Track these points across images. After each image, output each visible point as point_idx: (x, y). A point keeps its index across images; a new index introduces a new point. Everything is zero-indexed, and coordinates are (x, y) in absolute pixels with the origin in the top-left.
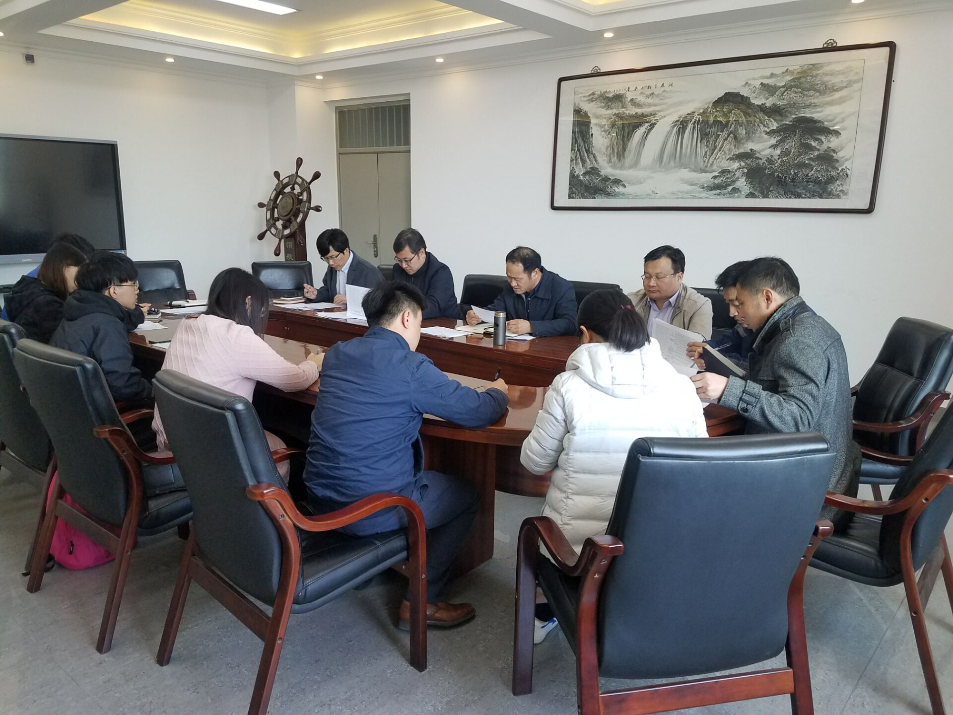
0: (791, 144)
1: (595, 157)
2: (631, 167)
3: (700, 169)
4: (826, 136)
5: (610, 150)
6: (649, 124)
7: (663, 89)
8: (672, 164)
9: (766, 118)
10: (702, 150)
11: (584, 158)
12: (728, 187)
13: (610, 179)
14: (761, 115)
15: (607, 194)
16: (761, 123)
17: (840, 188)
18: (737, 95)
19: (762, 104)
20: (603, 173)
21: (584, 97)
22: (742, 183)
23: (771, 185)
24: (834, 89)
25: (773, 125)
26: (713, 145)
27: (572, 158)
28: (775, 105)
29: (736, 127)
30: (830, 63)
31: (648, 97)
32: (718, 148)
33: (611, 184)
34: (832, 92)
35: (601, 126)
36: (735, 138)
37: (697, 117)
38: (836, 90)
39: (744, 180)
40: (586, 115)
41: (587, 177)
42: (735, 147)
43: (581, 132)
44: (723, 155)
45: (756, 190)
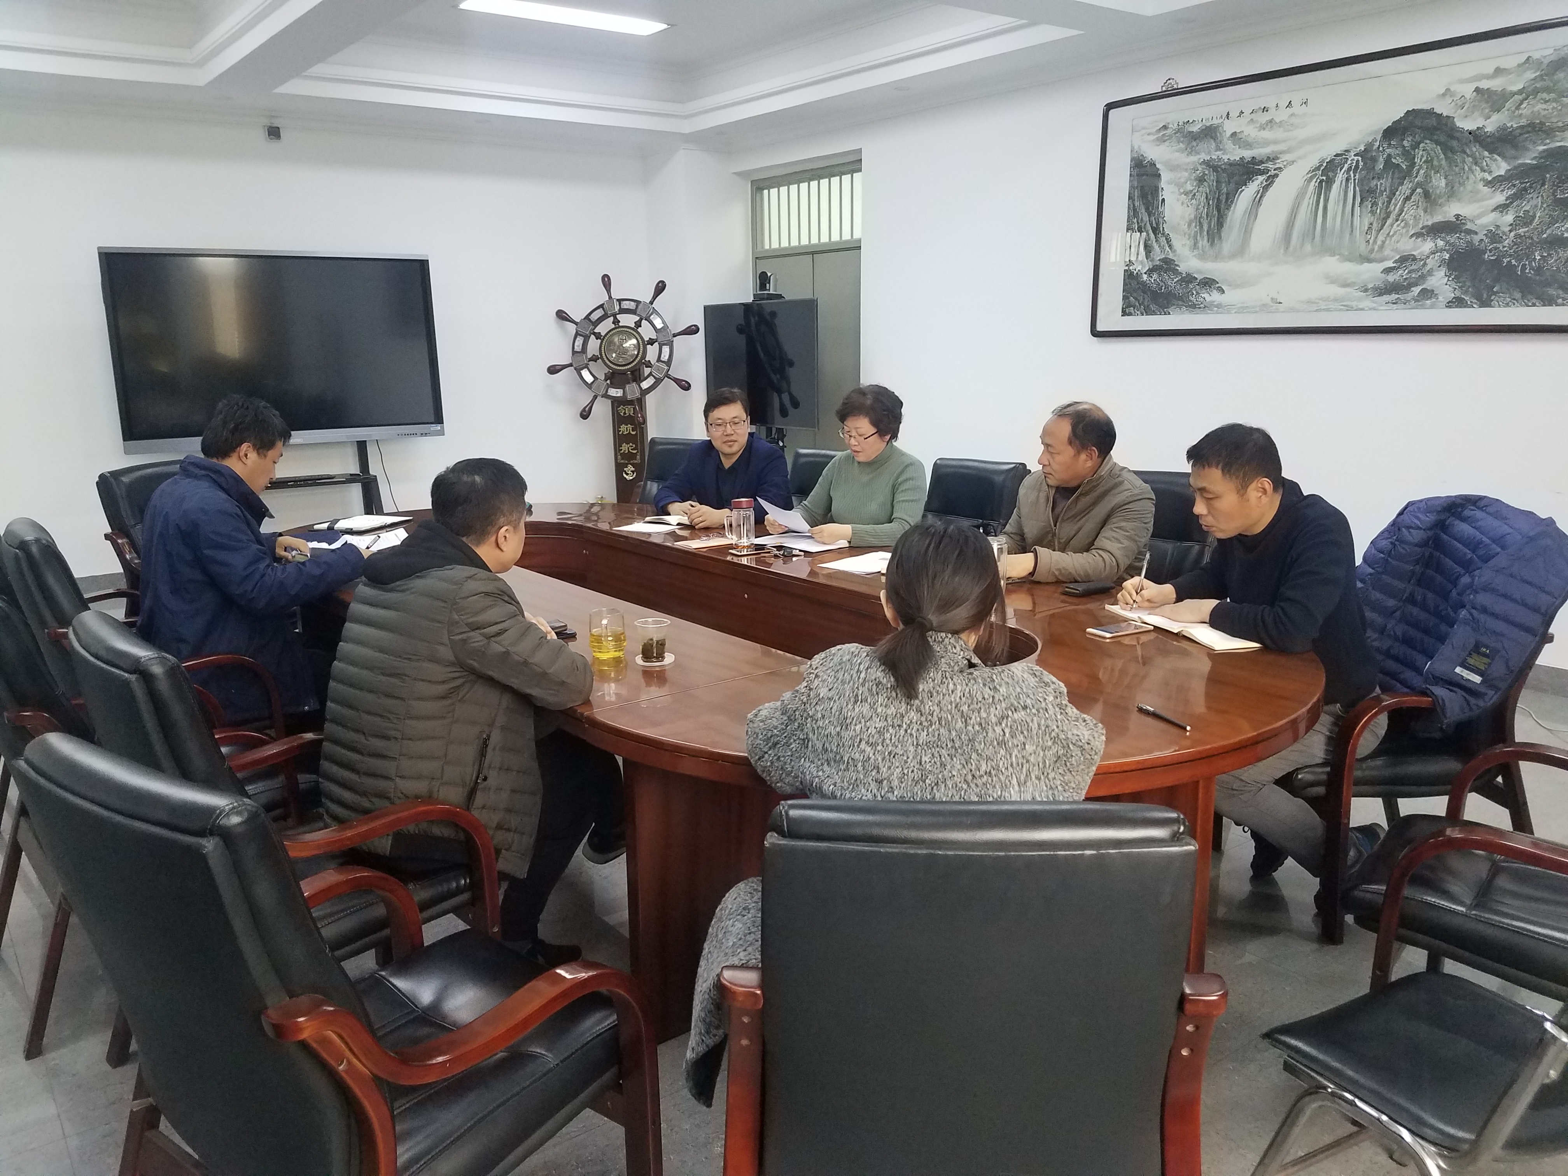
0: (1535, 203)
1: (1168, 241)
2: (1233, 256)
3: (1360, 255)
5: (1196, 227)
6: (1265, 177)
7: (1290, 111)
9: (1486, 153)
10: (1362, 220)
11: (1150, 242)
12: (1413, 289)
13: (1197, 279)
14: (1475, 149)
15: (1190, 306)
16: (1476, 164)
18: (1429, 114)
19: (1478, 128)
20: (1183, 268)
21: (1149, 134)
22: (1440, 280)
23: (1496, 281)
25: (1499, 167)
26: (1383, 211)
27: (1127, 243)
28: (1503, 129)
29: (1427, 176)
31: (1262, 128)
32: (1393, 216)
33: (1198, 287)
35: (1179, 185)
36: (1427, 195)
37: (1353, 160)
39: (1442, 273)
40: (1153, 164)
41: (1155, 276)
42: (1425, 211)
43: (1144, 196)
44: (1403, 228)
45: (1466, 292)
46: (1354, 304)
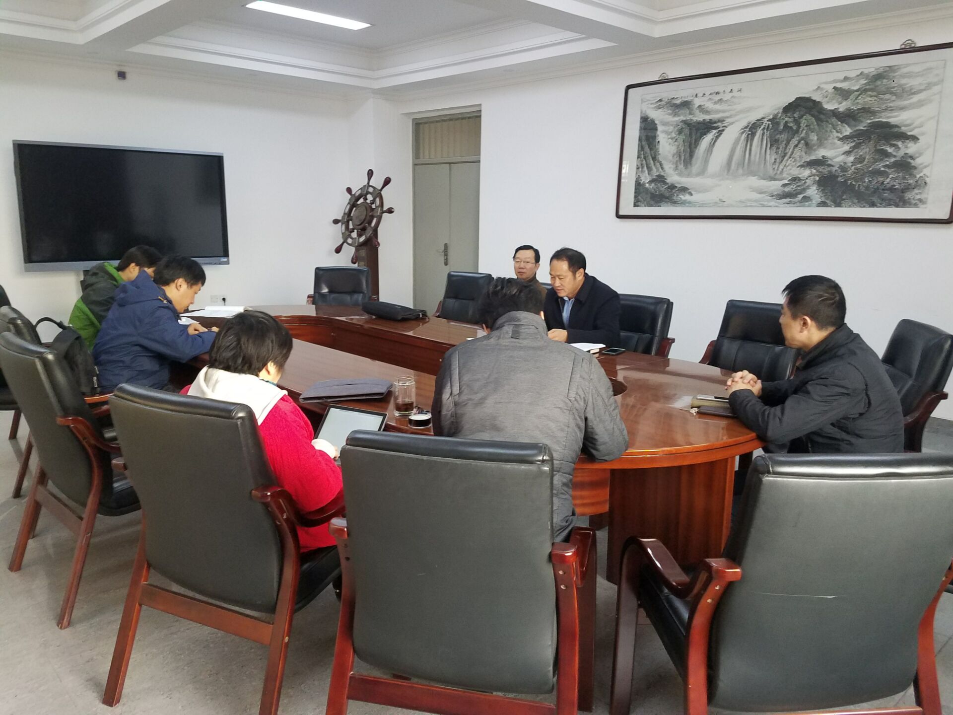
0: (866, 151)
1: (661, 165)
2: (698, 175)
3: (770, 177)
4: (902, 142)
5: (677, 157)
6: (717, 131)
7: (731, 94)
8: (740, 171)
9: (839, 123)
10: (771, 157)
11: (650, 166)
12: (798, 196)
13: (676, 187)
14: (834, 120)
15: (673, 203)
16: (834, 128)
17: (918, 197)
18: (808, 100)
19: (835, 109)
20: (669, 181)
21: (651, 104)
22: (813, 191)
23: (844, 193)
24: (913, 92)
25: (846, 131)
26: (783, 152)
27: (637, 166)
28: (849, 110)
29: (807, 133)
30: (908, 65)
31: (715, 103)
32: (788, 155)
33: (677, 192)
34: (909, 95)
35: (668, 134)
36: (807, 144)
37: (766, 123)
38: (914, 93)
39: (815, 188)
40: (653, 121)
41: (653, 185)
42: (806, 153)
43: (647, 139)
44: (793, 162)
45: (827, 199)
46: (766, 203)
